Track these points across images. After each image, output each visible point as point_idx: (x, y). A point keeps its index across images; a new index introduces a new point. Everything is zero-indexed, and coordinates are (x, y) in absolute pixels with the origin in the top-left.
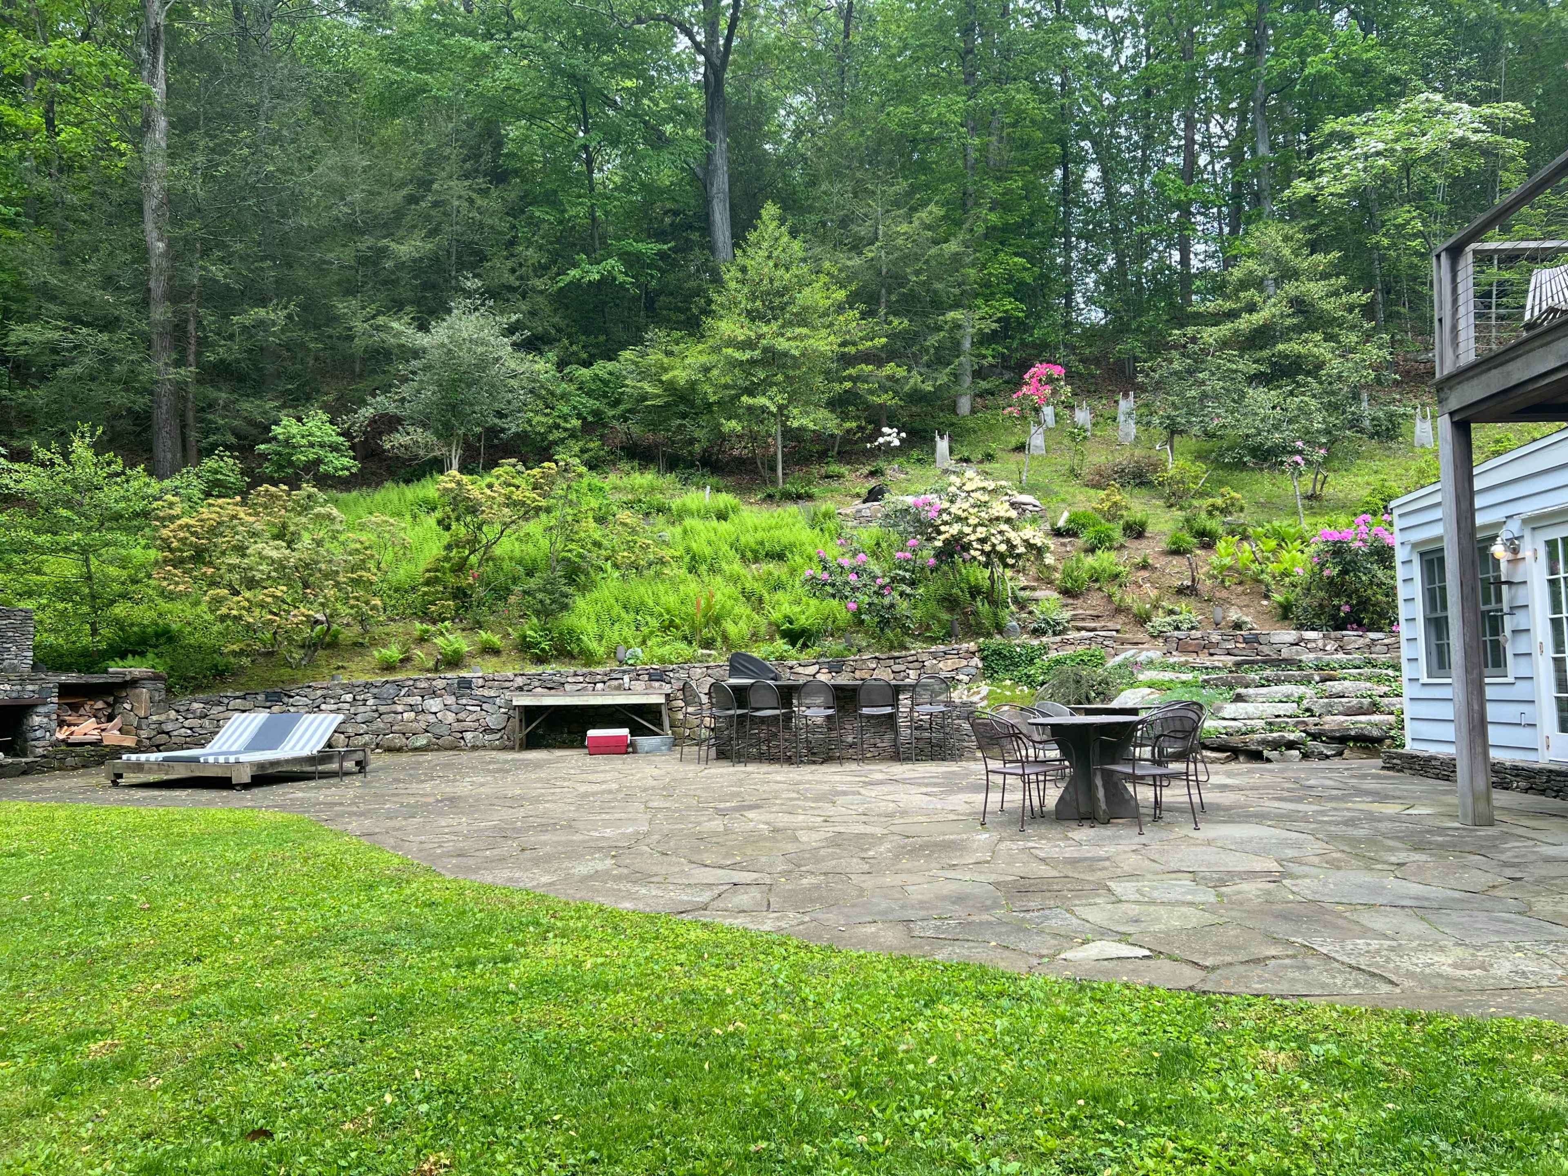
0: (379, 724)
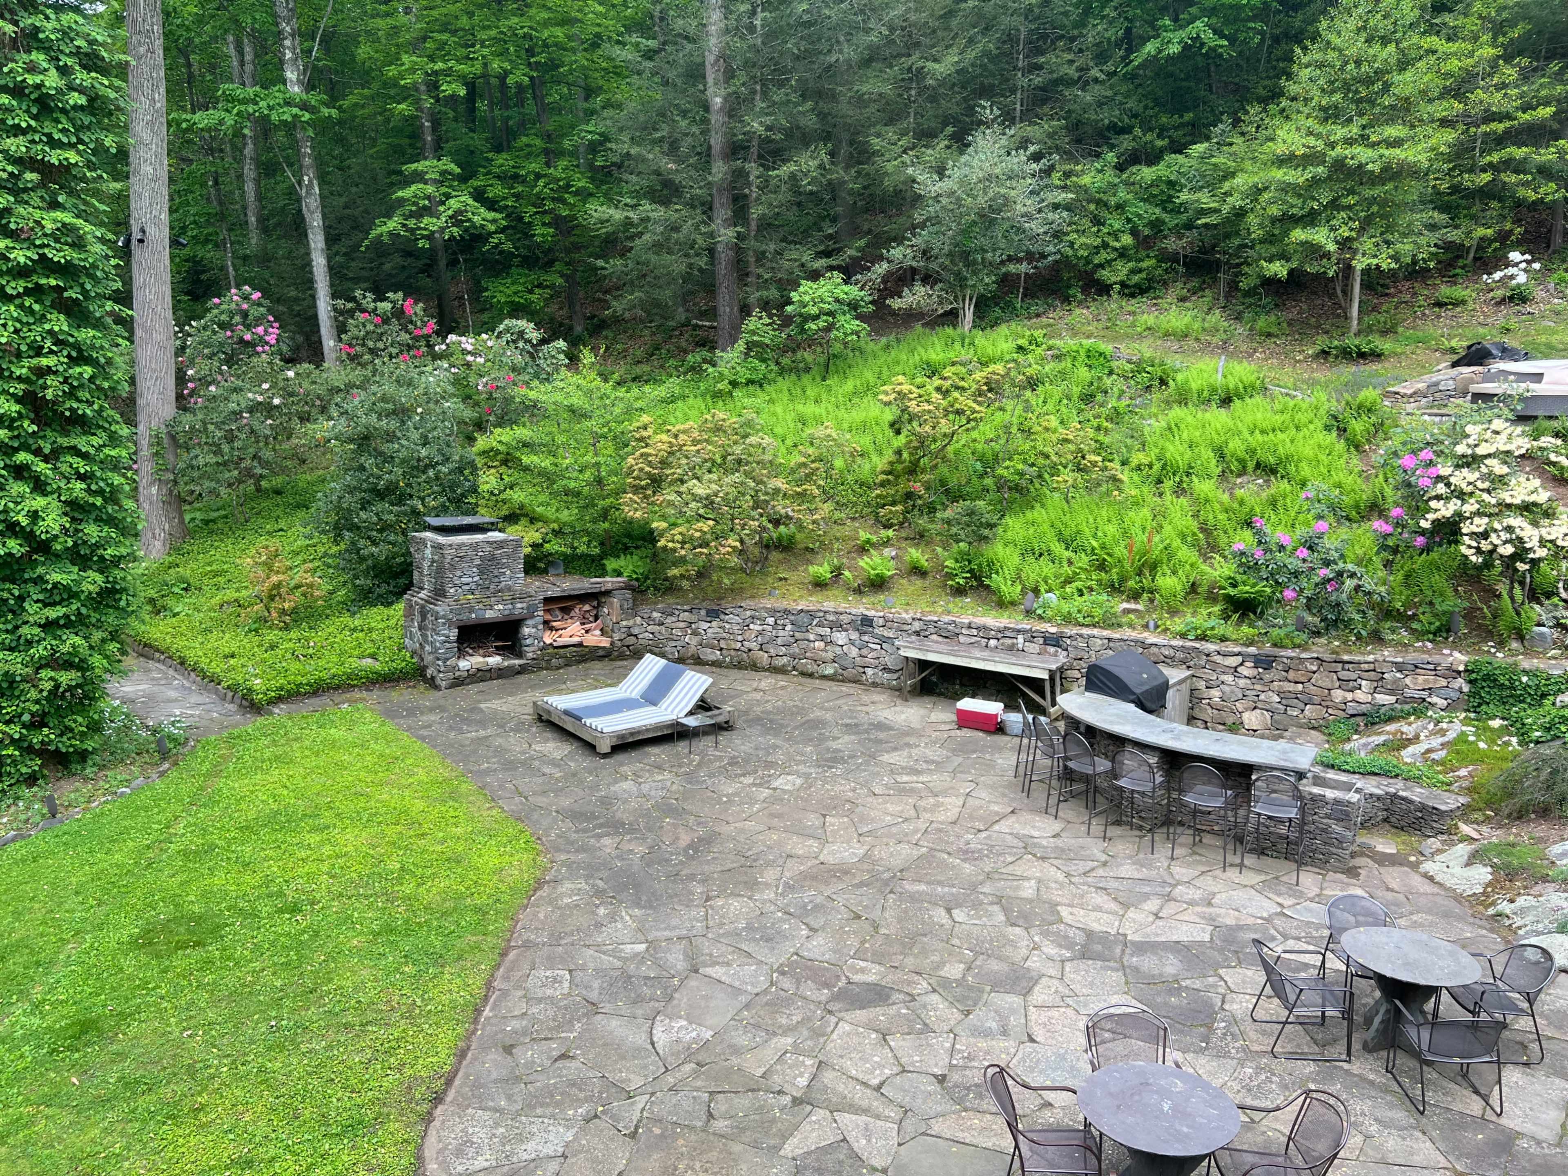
0: (795, 649)
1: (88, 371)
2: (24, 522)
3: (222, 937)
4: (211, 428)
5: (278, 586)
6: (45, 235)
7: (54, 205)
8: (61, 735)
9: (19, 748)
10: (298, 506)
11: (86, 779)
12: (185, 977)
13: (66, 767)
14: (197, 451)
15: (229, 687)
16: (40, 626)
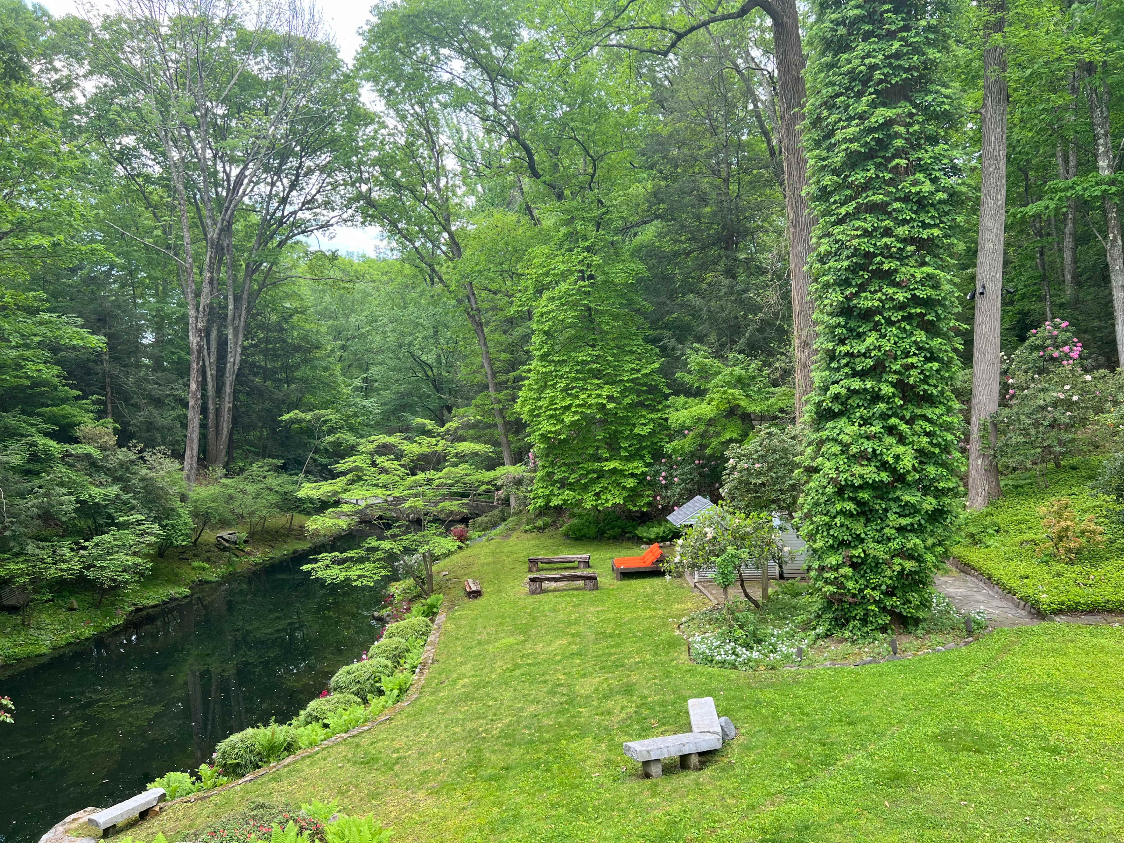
1: (936, 365)
2: (891, 461)
3: (996, 752)
4: (1023, 417)
5: (1066, 529)
6: (916, 282)
7: (923, 264)
8: (904, 604)
9: (879, 607)
10: (1090, 478)
11: (917, 638)
12: (966, 768)
13: (905, 627)
14: (1012, 434)
15: (1022, 598)
16: (896, 529)
